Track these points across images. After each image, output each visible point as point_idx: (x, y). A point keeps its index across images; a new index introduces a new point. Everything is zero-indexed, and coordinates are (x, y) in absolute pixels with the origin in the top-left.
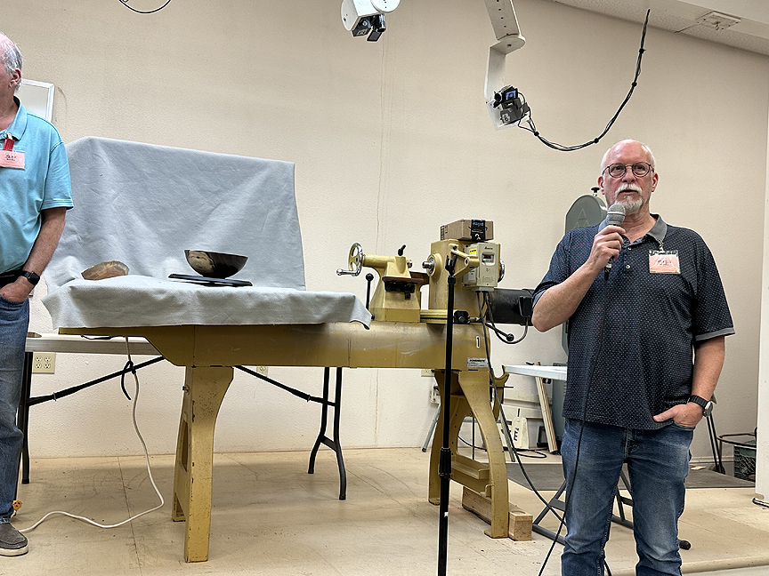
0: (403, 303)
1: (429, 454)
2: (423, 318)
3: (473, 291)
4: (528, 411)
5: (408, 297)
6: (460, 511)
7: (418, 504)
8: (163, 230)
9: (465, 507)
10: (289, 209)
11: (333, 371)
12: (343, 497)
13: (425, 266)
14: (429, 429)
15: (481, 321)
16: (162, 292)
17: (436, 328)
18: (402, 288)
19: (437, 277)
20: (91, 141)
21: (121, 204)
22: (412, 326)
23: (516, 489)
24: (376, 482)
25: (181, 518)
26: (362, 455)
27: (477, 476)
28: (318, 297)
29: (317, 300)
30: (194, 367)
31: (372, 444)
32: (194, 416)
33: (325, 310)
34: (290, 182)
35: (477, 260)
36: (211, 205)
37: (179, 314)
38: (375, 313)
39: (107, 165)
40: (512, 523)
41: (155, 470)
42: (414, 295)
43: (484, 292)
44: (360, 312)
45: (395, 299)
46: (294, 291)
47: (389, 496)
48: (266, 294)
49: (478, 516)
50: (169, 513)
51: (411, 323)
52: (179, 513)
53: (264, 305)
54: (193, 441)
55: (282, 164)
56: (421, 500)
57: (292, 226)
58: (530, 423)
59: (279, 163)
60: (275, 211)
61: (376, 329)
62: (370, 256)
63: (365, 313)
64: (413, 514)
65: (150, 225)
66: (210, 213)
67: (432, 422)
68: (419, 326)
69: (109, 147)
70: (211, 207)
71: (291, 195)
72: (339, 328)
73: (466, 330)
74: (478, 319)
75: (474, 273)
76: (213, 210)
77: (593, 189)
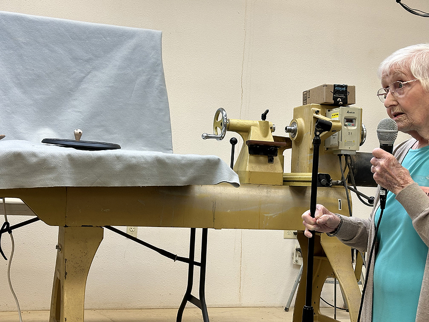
0: (266, 166)
1: (291, 313)
2: (286, 181)
3: (336, 155)
5: (271, 161)
8: (36, 97)
10: (157, 75)
11: (199, 232)
13: (287, 130)
14: (292, 289)
15: (343, 184)
16: (34, 155)
17: (298, 191)
18: (265, 151)
19: (299, 141)
22: (275, 189)
28: (184, 160)
29: (184, 163)
30: (66, 226)
31: (236, 302)
32: (66, 274)
33: (190, 173)
34: (158, 49)
35: (340, 124)
36: (83, 72)
37: (50, 176)
42: (277, 159)
43: (346, 155)
44: (226, 173)
45: (258, 162)
46: (161, 154)
48: (134, 157)
51: (275, 186)
53: (132, 167)
54: (65, 298)
55: (149, 33)
57: (159, 92)
59: (146, 32)
60: (143, 78)
61: (240, 191)
62: (234, 121)
65: (25, 92)
66: (80, 81)
67: (294, 283)
68: (281, 189)
70: (83, 75)
71: (159, 62)
72: (204, 190)
73: (328, 194)
74: (340, 182)
75: (337, 137)
76: (84, 77)
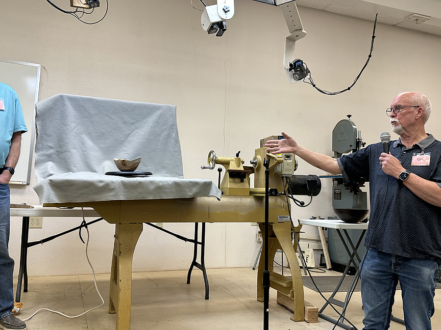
0: (239, 184)
1: (257, 271)
2: (251, 193)
3: (280, 177)
4: (314, 245)
5: (242, 181)
6: (275, 306)
7: (251, 302)
8: (102, 146)
9: (278, 303)
10: (174, 132)
11: (200, 225)
12: (207, 298)
13: (252, 163)
14: (256, 256)
15: (285, 194)
16: (101, 182)
17: (258, 199)
18: (238, 176)
19: (259, 169)
20: (61, 96)
21: (78, 132)
22: (245, 198)
23: (308, 292)
24: (226, 288)
25: (114, 312)
26: (218, 272)
27: (285, 285)
28: (190, 182)
29: (190, 184)
30: (120, 224)
31: (223, 265)
32: (120, 252)
33: (195, 190)
34: (174, 116)
35: (282, 159)
36: (129, 130)
37: (111, 194)
38: (224, 190)
39: (71, 110)
40: (307, 313)
41: (99, 283)
42: (246, 180)
43: (286, 177)
44: (215, 191)
45: (235, 182)
46: (176, 179)
47: (234, 297)
48: (161, 182)
49: (286, 308)
50: (107, 309)
51: (245, 196)
52: (113, 309)
53: (160, 188)
54: (120, 267)
55: (169, 106)
56: (252, 299)
57: (175, 141)
58: (315, 252)
59: (167, 106)
60: (166, 133)
61: (224, 200)
62: (220, 158)
63: (217, 191)
64: (248, 308)
65: (95, 143)
66: (128, 135)
67: (258, 252)
68: (249, 198)
69: (72, 99)
70: (129, 132)
71: (175, 124)
72: (202, 200)
73: (276, 200)
74: (283, 193)
75: (280, 167)
76: (130, 133)
77: (347, 116)
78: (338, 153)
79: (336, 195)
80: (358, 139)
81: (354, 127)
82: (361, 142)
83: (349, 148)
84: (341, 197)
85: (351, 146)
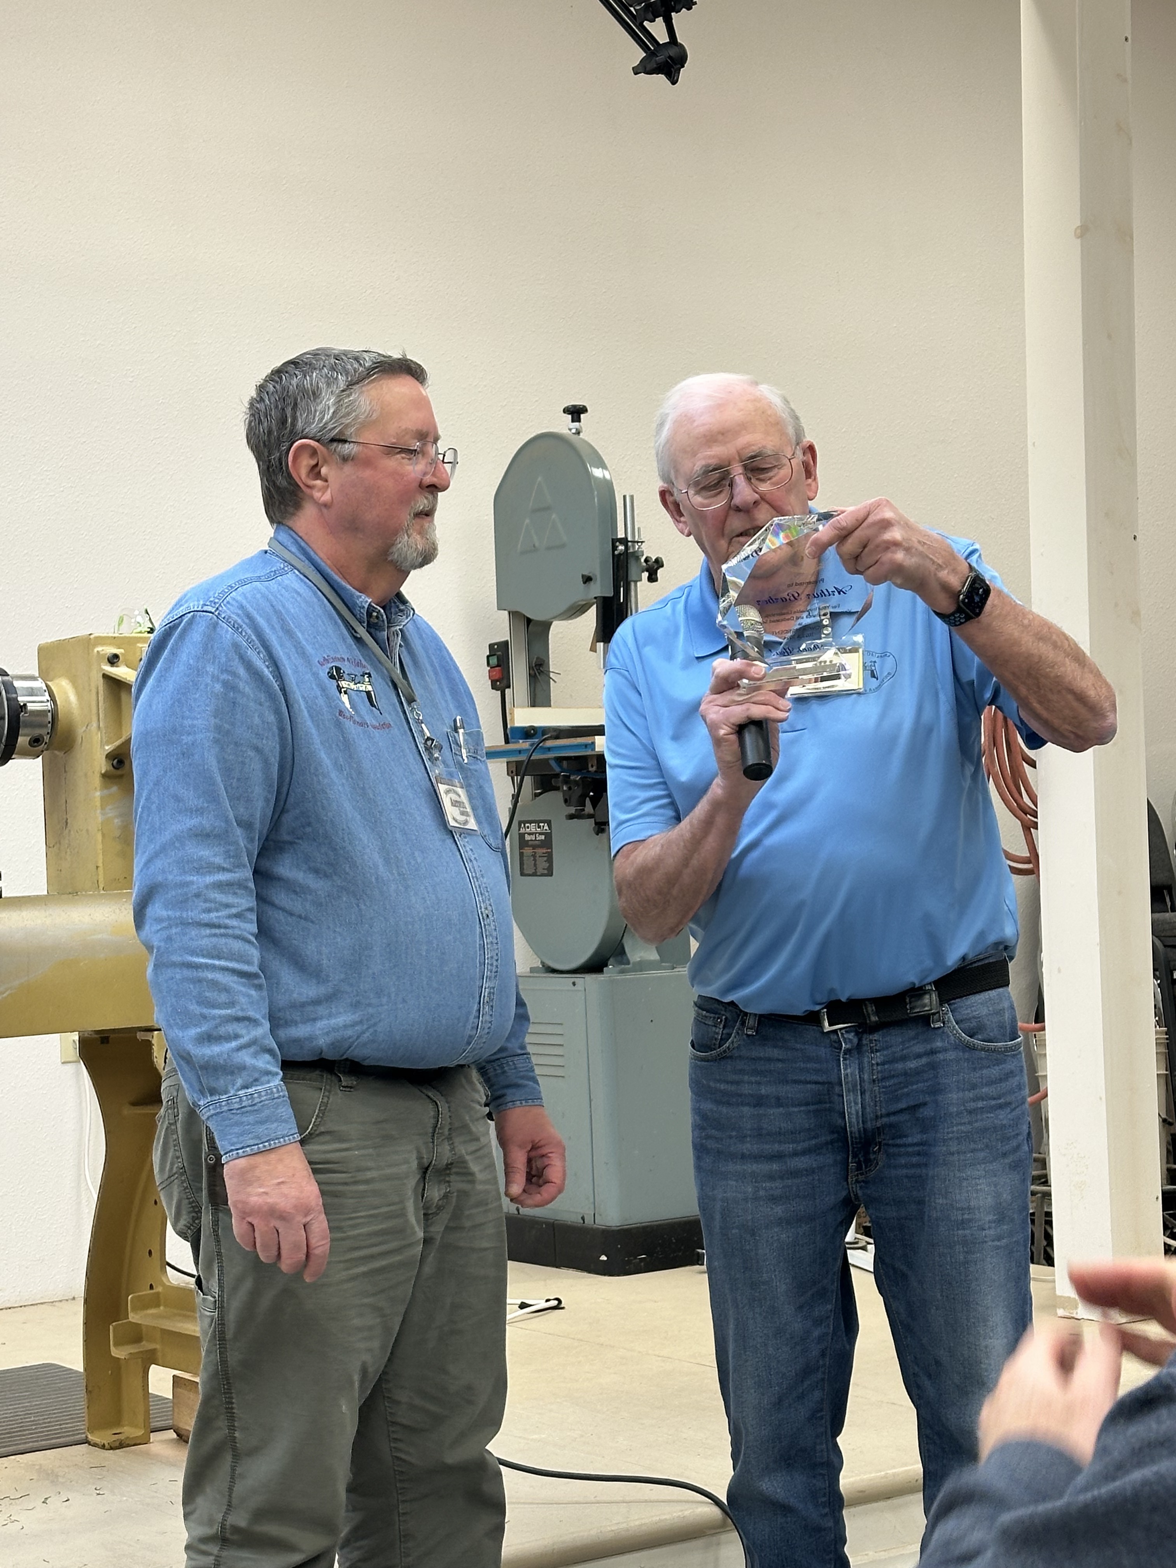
77: (567, 411)
78: (529, 621)
79: (528, 851)
80: (624, 541)
81: (598, 473)
82: (636, 556)
83: (580, 593)
84: (550, 858)
85: (587, 579)
